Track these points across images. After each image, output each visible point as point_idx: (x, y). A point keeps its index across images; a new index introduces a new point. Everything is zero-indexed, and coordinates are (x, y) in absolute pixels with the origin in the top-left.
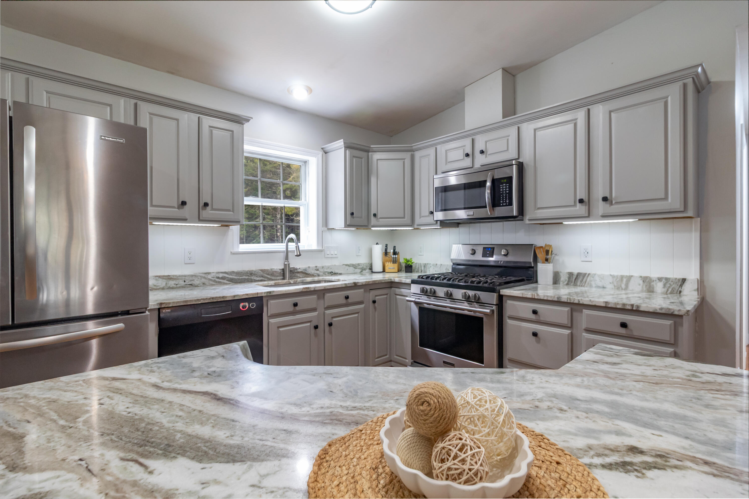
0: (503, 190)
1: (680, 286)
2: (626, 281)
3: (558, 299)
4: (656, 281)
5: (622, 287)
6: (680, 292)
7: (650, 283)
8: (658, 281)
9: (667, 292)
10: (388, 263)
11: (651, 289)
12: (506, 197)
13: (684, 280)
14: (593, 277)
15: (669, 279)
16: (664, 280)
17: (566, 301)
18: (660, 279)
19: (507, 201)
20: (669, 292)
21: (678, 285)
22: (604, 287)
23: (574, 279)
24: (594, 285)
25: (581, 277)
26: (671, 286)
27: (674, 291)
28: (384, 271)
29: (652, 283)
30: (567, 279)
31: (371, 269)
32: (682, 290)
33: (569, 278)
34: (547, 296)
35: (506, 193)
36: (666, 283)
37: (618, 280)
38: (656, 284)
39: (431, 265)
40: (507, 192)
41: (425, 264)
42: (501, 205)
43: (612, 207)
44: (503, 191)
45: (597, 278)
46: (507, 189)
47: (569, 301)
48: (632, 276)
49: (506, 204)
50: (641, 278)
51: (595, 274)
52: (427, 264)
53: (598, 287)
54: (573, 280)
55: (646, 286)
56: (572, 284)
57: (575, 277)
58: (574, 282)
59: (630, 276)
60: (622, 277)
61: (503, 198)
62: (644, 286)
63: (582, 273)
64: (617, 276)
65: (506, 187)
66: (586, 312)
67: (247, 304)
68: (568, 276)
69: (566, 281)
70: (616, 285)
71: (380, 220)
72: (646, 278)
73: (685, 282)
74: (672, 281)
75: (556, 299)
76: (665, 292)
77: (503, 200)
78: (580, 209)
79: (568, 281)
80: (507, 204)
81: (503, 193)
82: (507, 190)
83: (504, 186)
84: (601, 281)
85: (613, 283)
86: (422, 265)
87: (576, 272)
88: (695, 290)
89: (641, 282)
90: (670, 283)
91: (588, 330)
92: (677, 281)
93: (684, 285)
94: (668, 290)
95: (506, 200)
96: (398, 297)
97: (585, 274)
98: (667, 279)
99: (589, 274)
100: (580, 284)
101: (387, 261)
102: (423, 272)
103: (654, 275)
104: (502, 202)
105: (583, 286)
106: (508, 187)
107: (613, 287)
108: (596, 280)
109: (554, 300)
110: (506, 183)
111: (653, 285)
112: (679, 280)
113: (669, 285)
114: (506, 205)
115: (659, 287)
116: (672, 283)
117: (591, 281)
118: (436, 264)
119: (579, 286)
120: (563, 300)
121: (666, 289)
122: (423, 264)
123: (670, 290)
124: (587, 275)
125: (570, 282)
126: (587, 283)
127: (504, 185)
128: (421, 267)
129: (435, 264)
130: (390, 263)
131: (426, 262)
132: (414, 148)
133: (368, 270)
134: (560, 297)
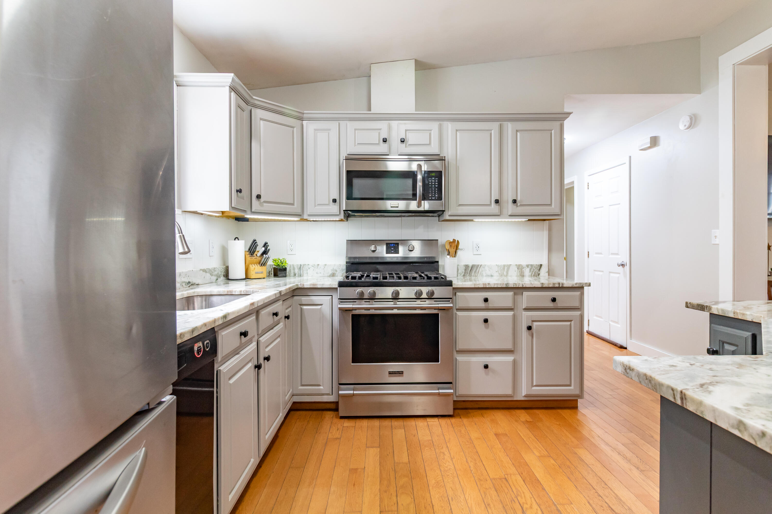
0: (432, 183)
1: (539, 270)
2: (507, 269)
3: (506, 285)
4: (525, 267)
5: (504, 274)
6: (539, 274)
7: (522, 270)
8: (526, 267)
9: (532, 275)
10: (253, 265)
11: (522, 274)
12: (435, 191)
13: (541, 265)
14: (484, 268)
15: (533, 265)
16: (530, 266)
17: (513, 286)
18: (528, 266)
19: (437, 195)
20: (533, 275)
21: (538, 269)
22: (492, 276)
23: (469, 270)
24: (484, 275)
25: (475, 268)
26: (534, 270)
27: (535, 274)
28: (247, 278)
29: (523, 269)
30: (464, 271)
31: (227, 275)
32: (540, 273)
33: (465, 270)
34: (497, 284)
35: (435, 187)
36: (531, 268)
37: (501, 269)
38: (525, 270)
39: (310, 266)
40: (437, 186)
41: (301, 265)
42: (430, 198)
43: (518, 208)
44: (432, 185)
45: (487, 268)
46: (437, 183)
47: (515, 286)
48: (511, 265)
49: (435, 198)
50: (516, 266)
51: (485, 265)
52: (304, 265)
53: (488, 276)
54: (469, 272)
55: (519, 272)
56: (468, 275)
57: (470, 269)
58: (470, 273)
59: (509, 265)
60: (504, 266)
61: (432, 192)
62: (518, 272)
63: (475, 265)
64: (501, 265)
65: (435, 181)
66: (526, 294)
67: (200, 344)
68: (465, 268)
69: (463, 273)
70: (500, 273)
71: (265, 204)
72: (519, 265)
73: (542, 267)
74: (535, 267)
75: (504, 286)
76: (531, 275)
77: (432, 194)
78: (494, 208)
79: (465, 273)
80: (437, 198)
81: (432, 187)
82: (436, 185)
83: (433, 180)
84: (490, 271)
85: (498, 272)
86: (296, 267)
87: (470, 264)
88: (547, 272)
89: (516, 269)
90: (533, 268)
91: (526, 309)
92: (537, 266)
93: (541, 269)
94: (532, 274)
95: (435, 194)
96: (305, 307)
97: (479, 265)
98: (532, 265)
99: (481, 265)
100: (474, 275)
101: (251, 264)
102: (297, 275)
103: (524, 263)
104: (430, 195)
105: (477, 276)
106: (437, 181)
107: (498, 275)
108: (486, 270)
109: (503, 287)
110: (435, 177)
111: (524, 271)
112: (538, 265)
113: (533, 270)
114: (435, 200)
115: (527, 272)
116: (534, 268)
117: (483, 271)
118: (318, 265)
119: (474, 276)
120: (510, 286)
121: (531, 273)
122: (298, 265)
123: (533, 273)
124: (479, 266)
125: (466, 273)
126: (479, 273)
127: (433, 178)
128: (294, 269)
129: (316, 264)
130: (256, 265)
131: (302, 263)
132: (305, 115)
133: (222, 278)
134: (508, 284)
